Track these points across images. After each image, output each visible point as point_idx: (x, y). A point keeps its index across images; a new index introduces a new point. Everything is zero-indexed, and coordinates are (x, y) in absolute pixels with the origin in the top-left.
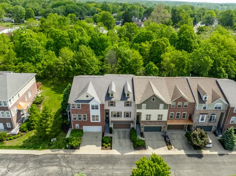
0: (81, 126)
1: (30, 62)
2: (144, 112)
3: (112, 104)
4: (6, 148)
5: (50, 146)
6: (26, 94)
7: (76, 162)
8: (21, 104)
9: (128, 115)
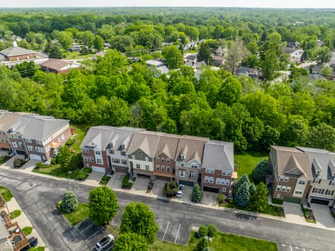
0: (90, 166)
1: (72, 107)
2: (135, 162)
3: (112, 152)
4: (40, 172)
5: (66, 176)
6: (60, 136)
7: (79, 189)
8: (54, 144)
9: (125, 163)
